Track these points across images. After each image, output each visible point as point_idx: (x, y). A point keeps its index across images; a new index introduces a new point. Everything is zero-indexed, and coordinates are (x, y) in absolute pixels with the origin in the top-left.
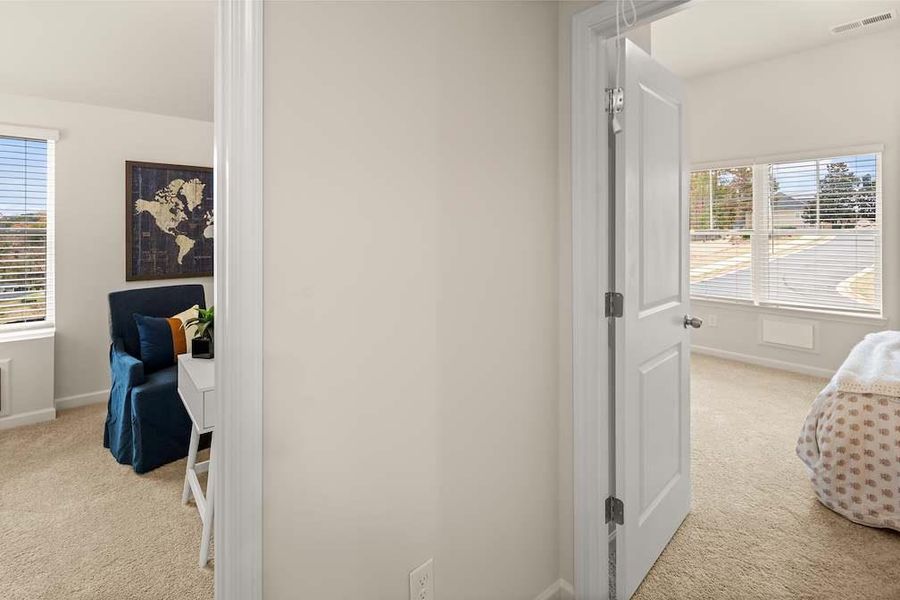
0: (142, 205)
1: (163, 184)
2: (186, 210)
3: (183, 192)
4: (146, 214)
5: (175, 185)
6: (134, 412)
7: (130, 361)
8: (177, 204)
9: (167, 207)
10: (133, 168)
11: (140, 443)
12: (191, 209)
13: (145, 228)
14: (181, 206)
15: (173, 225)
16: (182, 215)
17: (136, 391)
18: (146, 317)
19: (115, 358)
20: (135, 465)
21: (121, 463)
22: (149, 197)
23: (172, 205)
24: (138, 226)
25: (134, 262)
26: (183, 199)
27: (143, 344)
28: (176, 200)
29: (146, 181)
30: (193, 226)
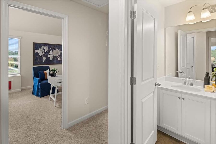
0: (36, 51)
1: (40, 47)
2: (45, 52)
3: (44, 48)
4: (37, 52)
5: (43, 47)
6: (39, 87)
7: (38, 79)
8: (43, 51)
9: (41, 51)
10: (35, 44)
11: (40, 92)
12: (46, 52)
13: (37, 55)
14: (44, 51)
15: (42, 55)
16: (44, 53)
17: (39, 83)
18: (40, 71)
19: (35, 78)
20: (39, 96)
21: (37, 96)
22: (38, 49)
23: (42, 51)
24: (36, 55)
25: (35, 62)
26: (44, 50)
27: (40, 76)
28: (43, 50)
29: (37, 47)
30: (46, 55)
